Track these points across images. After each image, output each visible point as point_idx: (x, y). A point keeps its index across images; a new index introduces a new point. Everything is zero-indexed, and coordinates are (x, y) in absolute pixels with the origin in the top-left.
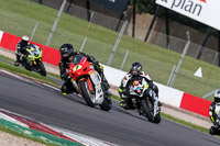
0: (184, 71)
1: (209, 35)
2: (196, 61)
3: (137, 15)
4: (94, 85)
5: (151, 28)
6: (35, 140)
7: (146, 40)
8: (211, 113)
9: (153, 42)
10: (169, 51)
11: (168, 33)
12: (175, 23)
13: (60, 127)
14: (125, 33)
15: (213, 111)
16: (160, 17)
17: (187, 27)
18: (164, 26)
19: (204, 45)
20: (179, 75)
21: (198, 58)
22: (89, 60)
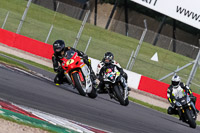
0: (142, 56)
1: (164, 23)
2: (153, 47)
3: (99, 5)
4: (84, 77)
5: (111, 17)
6: (7, 119)
7: (107, 28)
8: (168, 95)
9: (113, 30)
10: (127, 38)
11: (127, 21)
12: (134, 12)
13: (29, 107)
14: (88, 21)
15: (171, 93)
16: (120, 6)
17: (144, 16)
18: (123, 15)
19: (159, 32)
20: (137, 60)
21: (154, 44)
22: (79, 54)
